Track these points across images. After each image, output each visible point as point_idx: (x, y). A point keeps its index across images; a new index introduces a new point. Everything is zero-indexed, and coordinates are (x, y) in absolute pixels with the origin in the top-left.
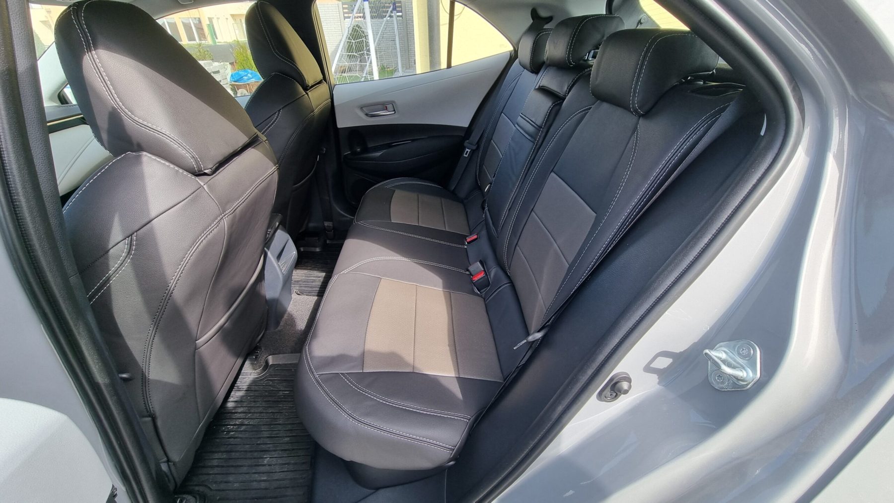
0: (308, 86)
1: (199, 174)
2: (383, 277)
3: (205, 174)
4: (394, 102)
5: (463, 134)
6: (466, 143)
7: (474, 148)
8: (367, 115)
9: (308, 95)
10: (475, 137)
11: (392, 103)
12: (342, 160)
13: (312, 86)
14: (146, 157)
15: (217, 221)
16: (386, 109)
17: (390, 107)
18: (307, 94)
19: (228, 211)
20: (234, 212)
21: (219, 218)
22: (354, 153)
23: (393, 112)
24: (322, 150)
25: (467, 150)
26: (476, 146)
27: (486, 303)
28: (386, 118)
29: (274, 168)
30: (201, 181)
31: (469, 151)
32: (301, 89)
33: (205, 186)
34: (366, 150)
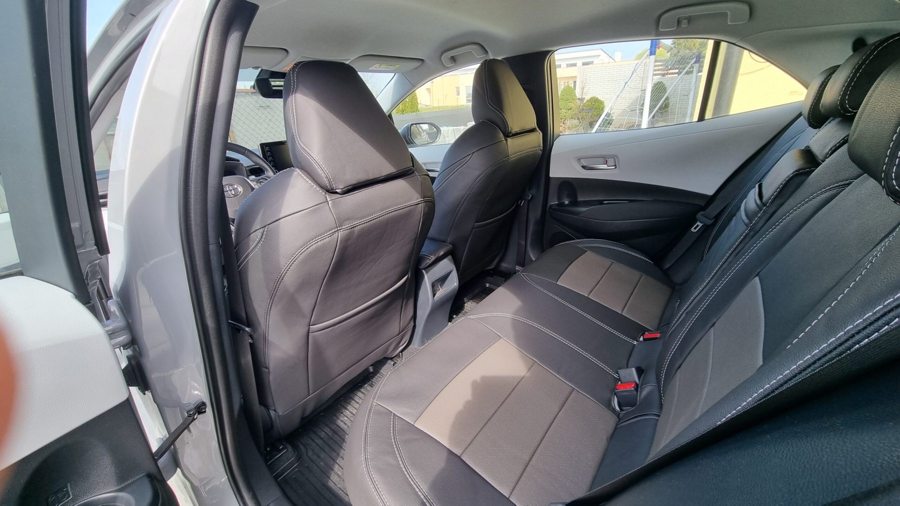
0: (511, 133)
1: (332, 192)
2: (505, 337)
3: (336, 193)
4: (616, 156)
5: (703, 204)
6: (699, 216)
7: (709, 222)
8: (584, 167)
9: (507, 142)
10: (713, 210)
11: (614, 157)
12: (547, 210)
13: (517, 134)
14: (297, 172)
15: (331, 232)
16: (606, 163)
17: (611, 162)
18: (506, 140)
19: (345, 226)
20: (351, 228)
21: (334, 231)
22: (561, 205)
23: (614, 167)
24: (528, 196)
25: (698, 223)
26: (713, 220)
27: (619, 426)
28: (605, 172)
29: (419, 200)
30: (329, 197)
31: (701, 225)
32: (501, 135)
33: (330, 202)
34: (575, 203)
